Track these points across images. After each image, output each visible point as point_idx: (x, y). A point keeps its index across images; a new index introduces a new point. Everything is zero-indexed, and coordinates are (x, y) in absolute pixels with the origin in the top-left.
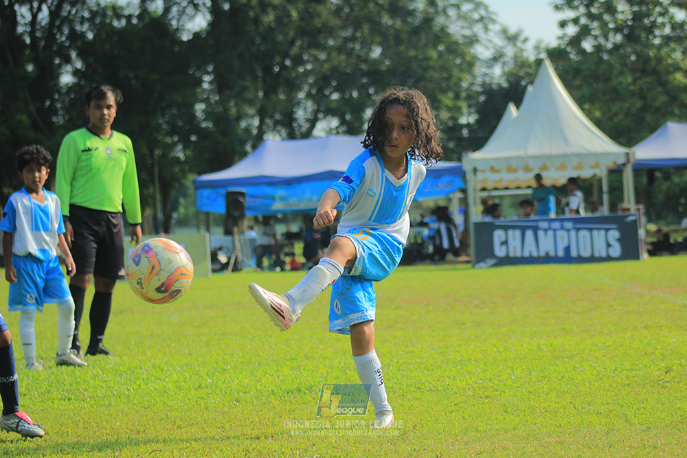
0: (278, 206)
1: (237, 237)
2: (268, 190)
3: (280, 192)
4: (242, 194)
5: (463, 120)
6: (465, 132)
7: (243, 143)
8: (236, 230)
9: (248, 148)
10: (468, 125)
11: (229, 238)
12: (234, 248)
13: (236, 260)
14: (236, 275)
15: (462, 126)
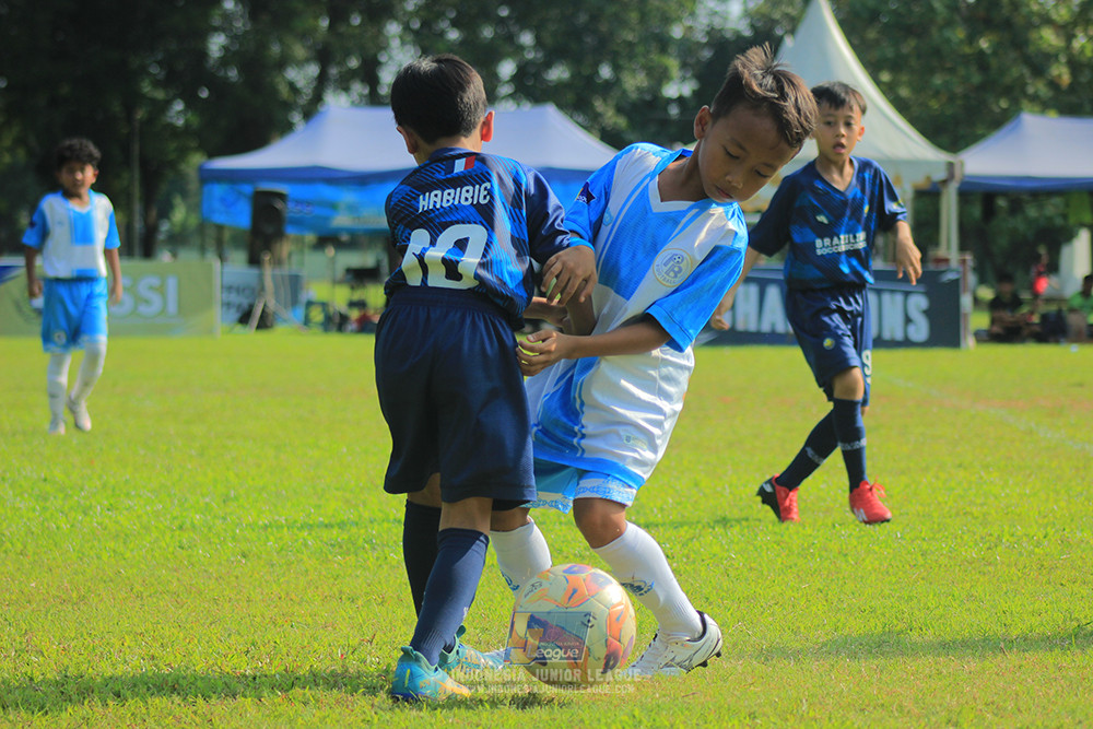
0: (341, 220)
1: (268, 271)
2: (326, 192)
3: (347, 196)
4: (281, 196)
5: (672, 90)
6: (674, 111)
7: (288, 106)
8: (267, 258)
9: (296, 118)
10: (681, 100)
11: (254, 272)
12: (263, 289)
13: (263, 311)
14: (263, 337)
15: (669, 101)
